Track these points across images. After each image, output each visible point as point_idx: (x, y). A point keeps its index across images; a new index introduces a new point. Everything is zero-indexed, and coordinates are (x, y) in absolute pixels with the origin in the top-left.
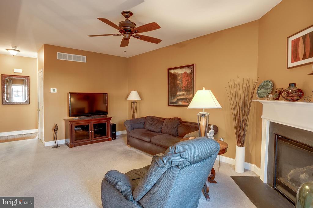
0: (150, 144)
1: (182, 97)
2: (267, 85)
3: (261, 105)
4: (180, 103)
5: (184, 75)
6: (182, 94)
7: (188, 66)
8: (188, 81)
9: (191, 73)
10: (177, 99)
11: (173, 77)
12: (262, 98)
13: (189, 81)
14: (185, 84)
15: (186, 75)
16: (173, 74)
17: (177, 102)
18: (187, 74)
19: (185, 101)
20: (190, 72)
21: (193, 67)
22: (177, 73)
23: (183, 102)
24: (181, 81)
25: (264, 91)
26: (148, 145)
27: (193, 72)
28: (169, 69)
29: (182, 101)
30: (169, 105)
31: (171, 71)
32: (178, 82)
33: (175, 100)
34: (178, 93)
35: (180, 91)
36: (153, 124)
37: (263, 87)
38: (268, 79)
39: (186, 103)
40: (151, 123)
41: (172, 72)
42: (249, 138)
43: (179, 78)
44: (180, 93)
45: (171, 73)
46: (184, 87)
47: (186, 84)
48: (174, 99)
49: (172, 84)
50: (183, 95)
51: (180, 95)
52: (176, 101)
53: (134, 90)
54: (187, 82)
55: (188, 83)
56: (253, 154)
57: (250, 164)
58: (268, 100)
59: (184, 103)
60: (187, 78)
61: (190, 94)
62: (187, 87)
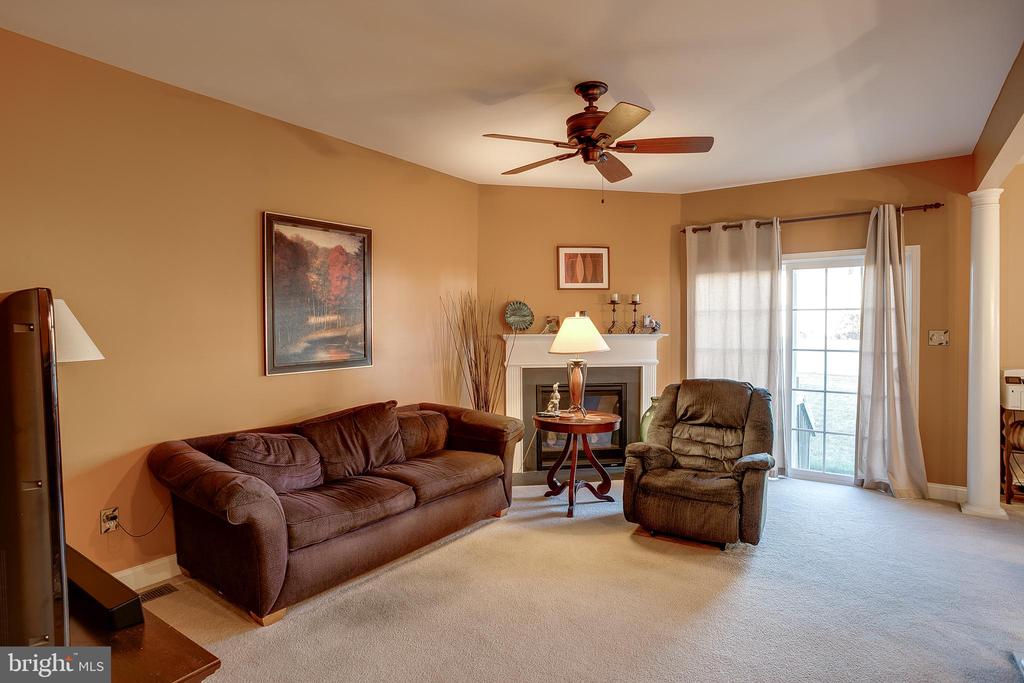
1: (329, 334)
4: (323, 356)
5: (333, 255)
6: (328, 324)
7: (350, 231)
8: (349, 279)
9: (361, 255)
10: (309, 342)
11: (288, 252)
13: (353, 279)
14: (337, 288)
15: (343, 258)
16: (291, 242)
17: (307, 352)
18: (347, 254)
19: (338, 347)
20: (357, 251)
21: (366, 236)
22: (310, 243)
23: (332, 351)
24: (325, 276)
27: (365, 254)
28: (269, 218)
29: (327, 348)
30: (265, 371)
31: (278, 228)
32: (313, 277)
33: (300, 347)
34: (313, 320)
35: (321, 313)
39: (342, 352)
41: (289, 232)
43: (317, 263)
44: (322, 320)
45: (281, 237)
46: (336, 297)
47: (343, 287)
48: (295, 341)
49: (286, 282)
50: (332, 325)
51: (319, 327)
52: (306, 349)
54: (345, 283)
55: (350, 284)
59: (336, 353)
60: (346, 268)
61: (355, 323)
62: (347, 298)
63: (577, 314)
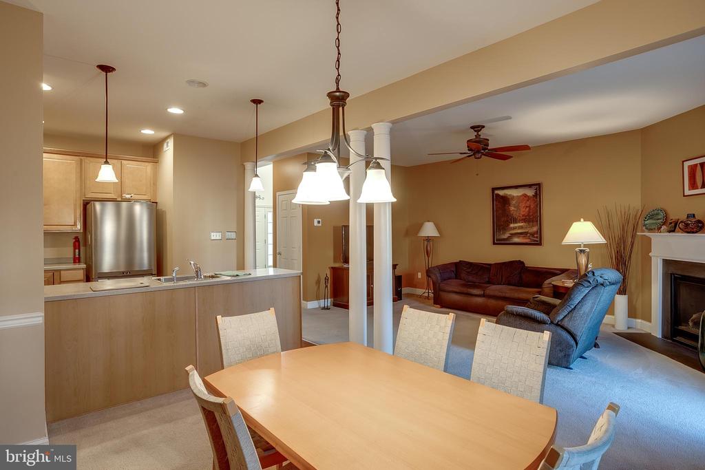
0: (483, 298)
1: (519, 231)
2: (657, 214)
3: (649, 240)
4: (516, 240)
5: (522, 198)
6: (519, 227)
7: (530, 186)
8: (530, 207)
9: (535, 195)
10: (511, 234)
11: (501, 201)
12: (650, 230)
13: (532, 207)
14: (523, 211)
15: (527, 198)
16: (502, 196)
17: (509, 238)
18: (528, 196)
19: (524, 237)
21: (538, 187)
22: (510, 195)
23: (521, 238)
24: (518, 207)
25: (654, 222)
26: (480, 300)
27: (538, 194)
28: (493, 190)
29: (519, 237)
30: (494, 244)
31: (496, 192)
32: (512, 208)
33: (506, 236)
34: (512, 225)
35: (515, 221)
36: (474, 272)
37: (651, 217)
38: (659, 207)
39: (526, 239)
40: (469, 270)
41: (501, 193)
42: (632, 285)
43: (514, 202)
44: (516, 225)
45: (497, 195)
46: (523, 215)
47: (527, 211)
48: (504, 233)
49: (500, 212)
50: (521, 227)
51: (514, 228)
53: (429, 221)
54: (527, 209)
55: (530, 209)
56: (639, 305)
57: (634, 320)
58: (660, 232)
59: (523, 239)
60: (528, 203)
61: (533, 226)
62: (528, 215)
63: (582, 220)
